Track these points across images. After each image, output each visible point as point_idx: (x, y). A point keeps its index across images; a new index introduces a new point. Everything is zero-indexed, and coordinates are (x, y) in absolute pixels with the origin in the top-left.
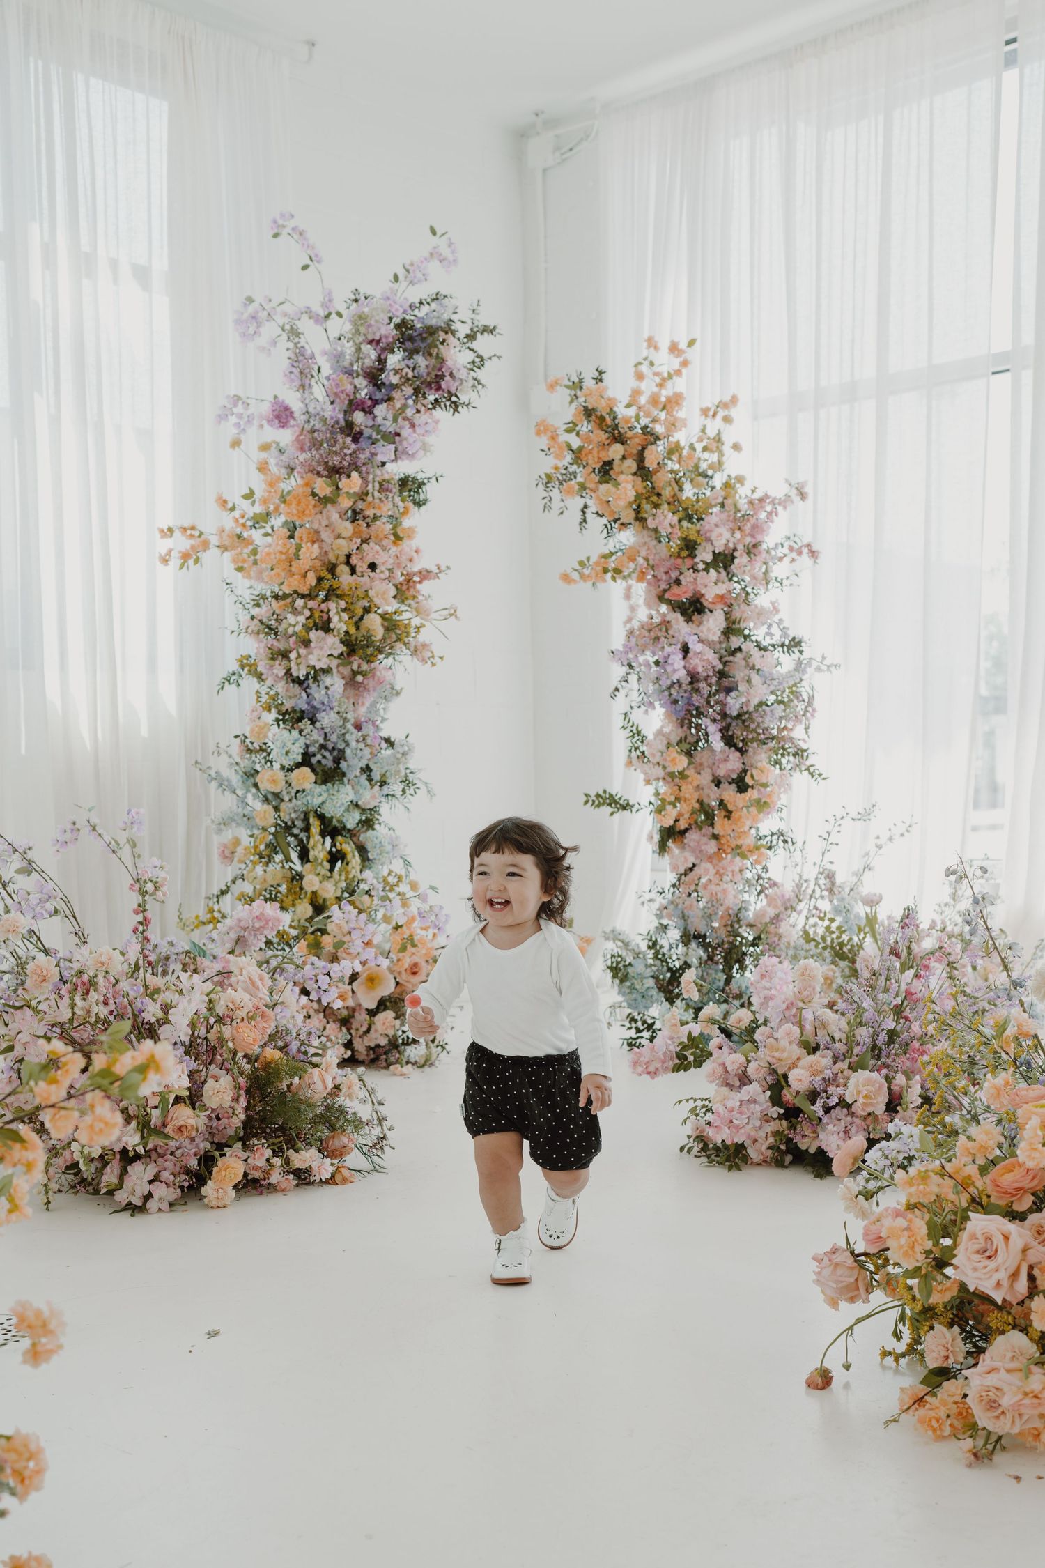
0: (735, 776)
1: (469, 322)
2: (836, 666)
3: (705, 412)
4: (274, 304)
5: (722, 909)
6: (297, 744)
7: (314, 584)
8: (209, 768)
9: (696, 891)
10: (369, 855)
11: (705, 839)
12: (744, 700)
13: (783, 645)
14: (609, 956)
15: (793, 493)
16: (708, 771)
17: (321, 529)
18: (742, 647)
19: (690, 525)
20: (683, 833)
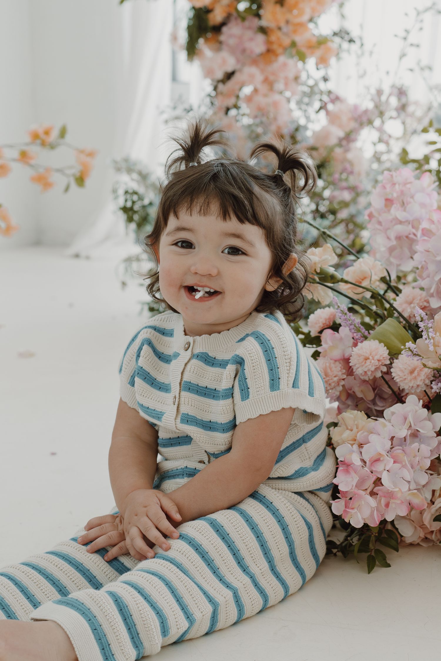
5: (273, 128)
9: (236, 107)
11: (249, 34)
14: (121, 192)
20: (217, 29)
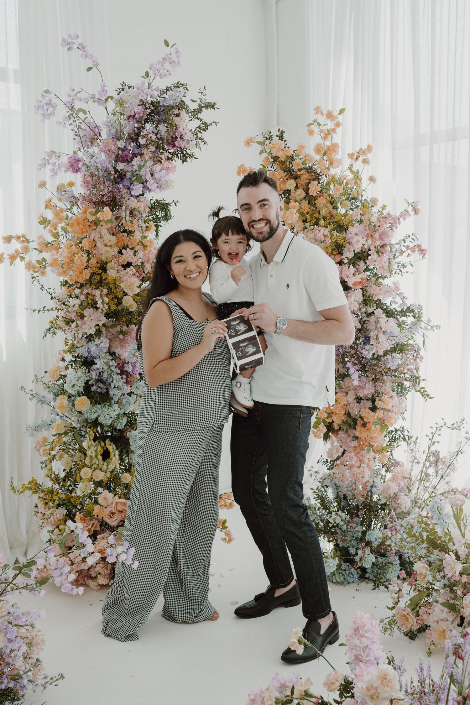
0: (370, 396)
1: (198, 101)
2: (437, 326)
3: (351, 156)
4: (75, 93)
6: (80, 381)
7: (88, 278)
8: (31, 390)
10: (131, 447)
12: (374, 351)
13: (402, 311)
15: (410, 209)
16: (353, 392)
17: (95, 239)
18: (375, 312)
19: (338, 234)
20: (336, 431)
